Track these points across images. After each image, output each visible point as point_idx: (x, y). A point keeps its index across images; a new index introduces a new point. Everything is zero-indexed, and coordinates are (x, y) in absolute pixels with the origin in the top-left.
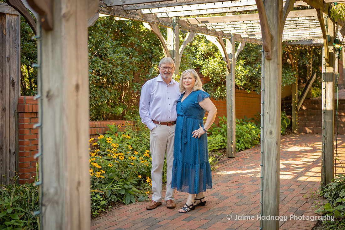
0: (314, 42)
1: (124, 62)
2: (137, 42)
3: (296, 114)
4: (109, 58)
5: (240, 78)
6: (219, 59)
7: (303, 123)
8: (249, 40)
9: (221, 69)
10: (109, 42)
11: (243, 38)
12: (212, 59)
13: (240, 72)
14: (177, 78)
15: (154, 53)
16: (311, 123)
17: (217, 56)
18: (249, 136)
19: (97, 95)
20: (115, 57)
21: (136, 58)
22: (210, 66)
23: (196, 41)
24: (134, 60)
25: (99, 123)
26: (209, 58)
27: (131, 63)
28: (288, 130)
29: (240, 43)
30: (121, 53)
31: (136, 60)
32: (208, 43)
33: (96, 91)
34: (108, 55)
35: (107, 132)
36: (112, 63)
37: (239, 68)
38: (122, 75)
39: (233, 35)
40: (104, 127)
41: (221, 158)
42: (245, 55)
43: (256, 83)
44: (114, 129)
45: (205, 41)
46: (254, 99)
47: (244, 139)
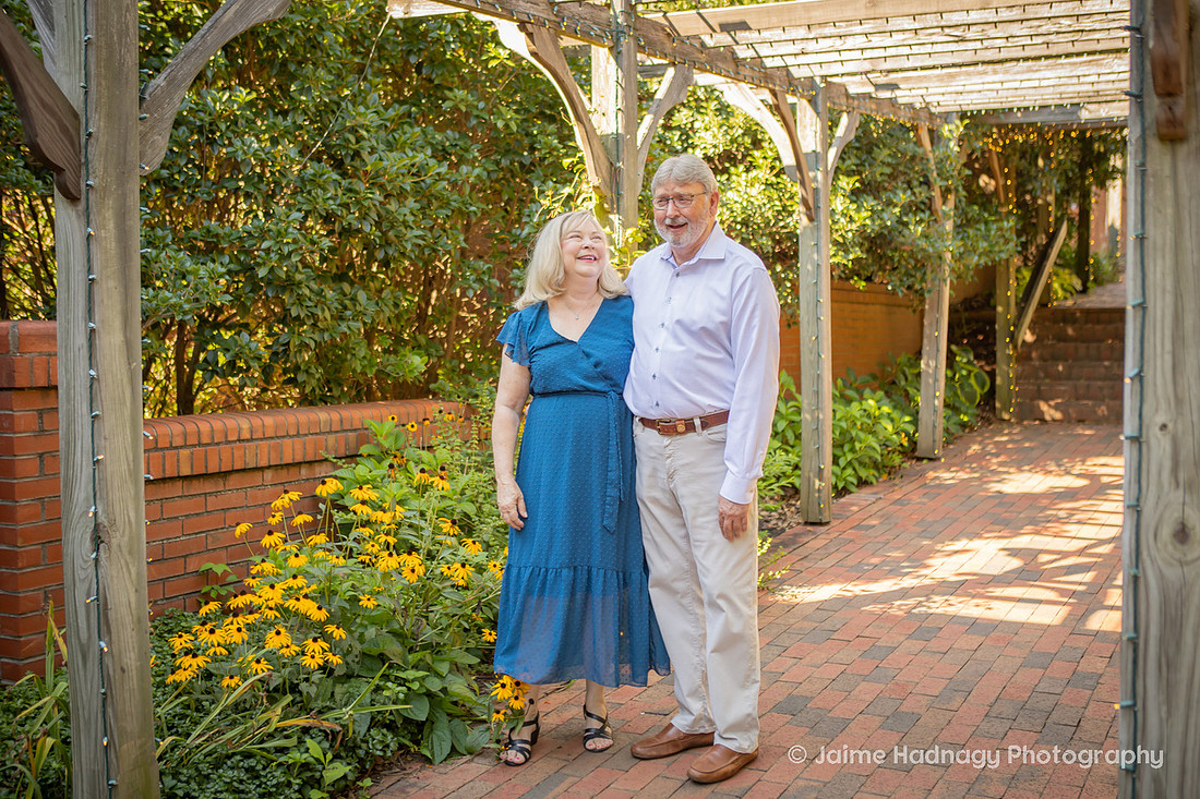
0: (1085, 115)
1: (428, 181)
2: (477, 107)
3: (1009, 356)
4: (369, 168)
5: (841, 240)
6: (768, 171)
7: (1031, 387)
8: (874, 107)
9: (776, 208)
10: (367, 108)
11: (853, 98)
12: (744, 175)
13: (842, 220)
14: (630, 240)
15: (539, 150)
16: (1058, 388)
17: (761, 161)
18: (871, 440)
19: (323, 310)
20: (394, 162)
21: (473, 168)
22: (737, 199)
23: (685, 111)
24: (464, 177)
25: (335, 416)
26: (732, 170)
27: (454, 184)
28: (983, 411)
29: (845, 115)
30: (419, 149)
31: (471, 173)
32: (727, 119)
33: (320, 293)
34: (365, 155)
35: (364, 450)
36: (382, 187)
37: (839, 204)
38: (420, 233)
39: (823, 85)
40: (355, 430)
41: (780, 524)
42: (854, 160)
43: (892, 258)
44: (392, 439)
45: (716, 110)
46: (870, 307)
47: (853, 450)
